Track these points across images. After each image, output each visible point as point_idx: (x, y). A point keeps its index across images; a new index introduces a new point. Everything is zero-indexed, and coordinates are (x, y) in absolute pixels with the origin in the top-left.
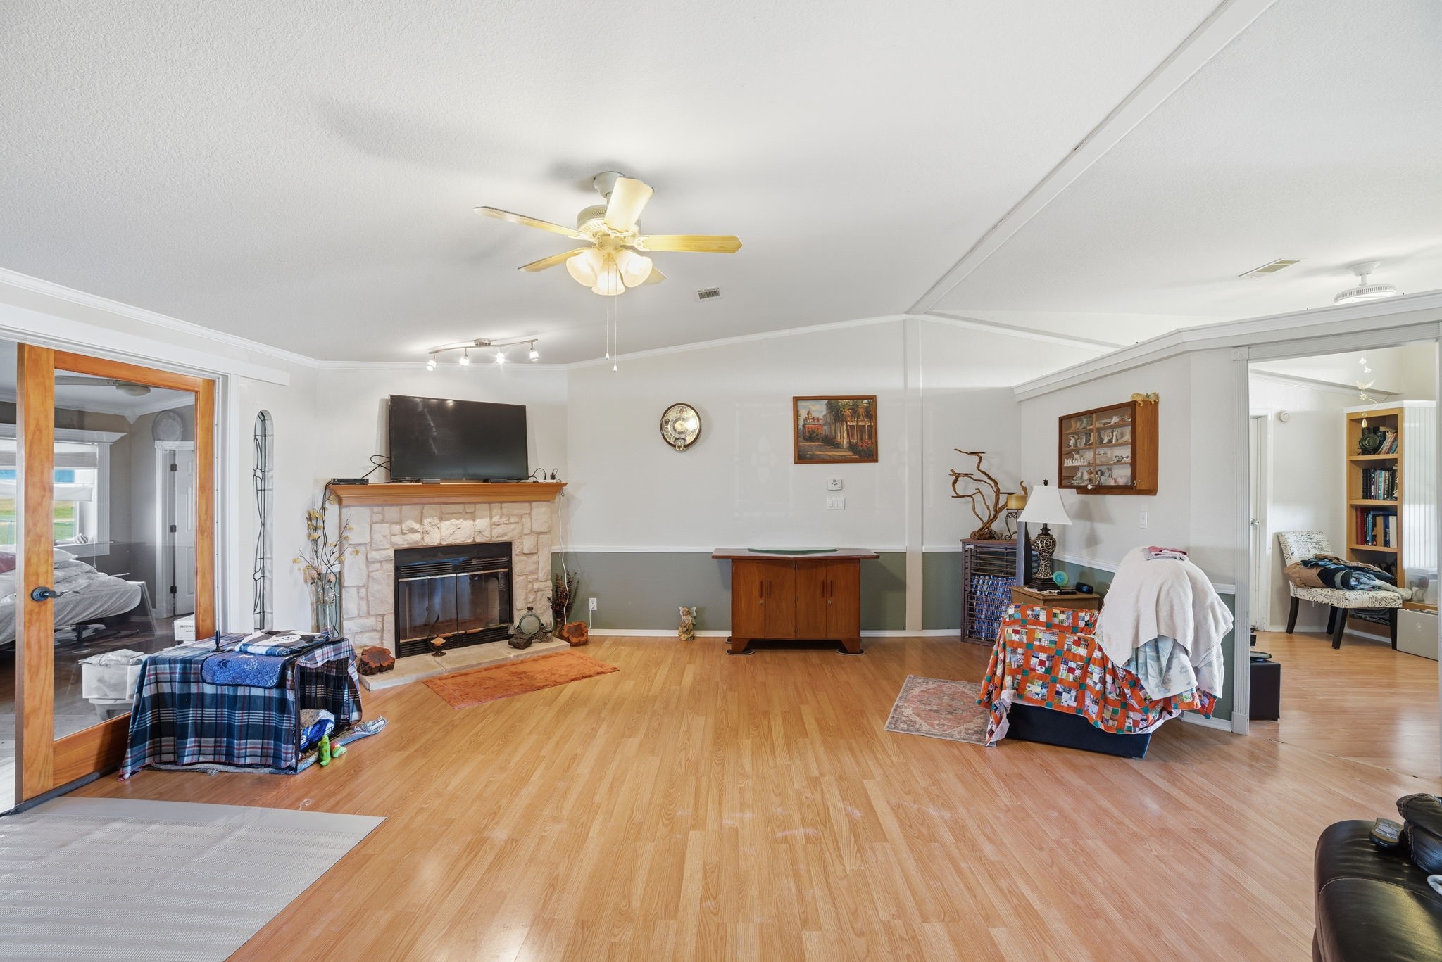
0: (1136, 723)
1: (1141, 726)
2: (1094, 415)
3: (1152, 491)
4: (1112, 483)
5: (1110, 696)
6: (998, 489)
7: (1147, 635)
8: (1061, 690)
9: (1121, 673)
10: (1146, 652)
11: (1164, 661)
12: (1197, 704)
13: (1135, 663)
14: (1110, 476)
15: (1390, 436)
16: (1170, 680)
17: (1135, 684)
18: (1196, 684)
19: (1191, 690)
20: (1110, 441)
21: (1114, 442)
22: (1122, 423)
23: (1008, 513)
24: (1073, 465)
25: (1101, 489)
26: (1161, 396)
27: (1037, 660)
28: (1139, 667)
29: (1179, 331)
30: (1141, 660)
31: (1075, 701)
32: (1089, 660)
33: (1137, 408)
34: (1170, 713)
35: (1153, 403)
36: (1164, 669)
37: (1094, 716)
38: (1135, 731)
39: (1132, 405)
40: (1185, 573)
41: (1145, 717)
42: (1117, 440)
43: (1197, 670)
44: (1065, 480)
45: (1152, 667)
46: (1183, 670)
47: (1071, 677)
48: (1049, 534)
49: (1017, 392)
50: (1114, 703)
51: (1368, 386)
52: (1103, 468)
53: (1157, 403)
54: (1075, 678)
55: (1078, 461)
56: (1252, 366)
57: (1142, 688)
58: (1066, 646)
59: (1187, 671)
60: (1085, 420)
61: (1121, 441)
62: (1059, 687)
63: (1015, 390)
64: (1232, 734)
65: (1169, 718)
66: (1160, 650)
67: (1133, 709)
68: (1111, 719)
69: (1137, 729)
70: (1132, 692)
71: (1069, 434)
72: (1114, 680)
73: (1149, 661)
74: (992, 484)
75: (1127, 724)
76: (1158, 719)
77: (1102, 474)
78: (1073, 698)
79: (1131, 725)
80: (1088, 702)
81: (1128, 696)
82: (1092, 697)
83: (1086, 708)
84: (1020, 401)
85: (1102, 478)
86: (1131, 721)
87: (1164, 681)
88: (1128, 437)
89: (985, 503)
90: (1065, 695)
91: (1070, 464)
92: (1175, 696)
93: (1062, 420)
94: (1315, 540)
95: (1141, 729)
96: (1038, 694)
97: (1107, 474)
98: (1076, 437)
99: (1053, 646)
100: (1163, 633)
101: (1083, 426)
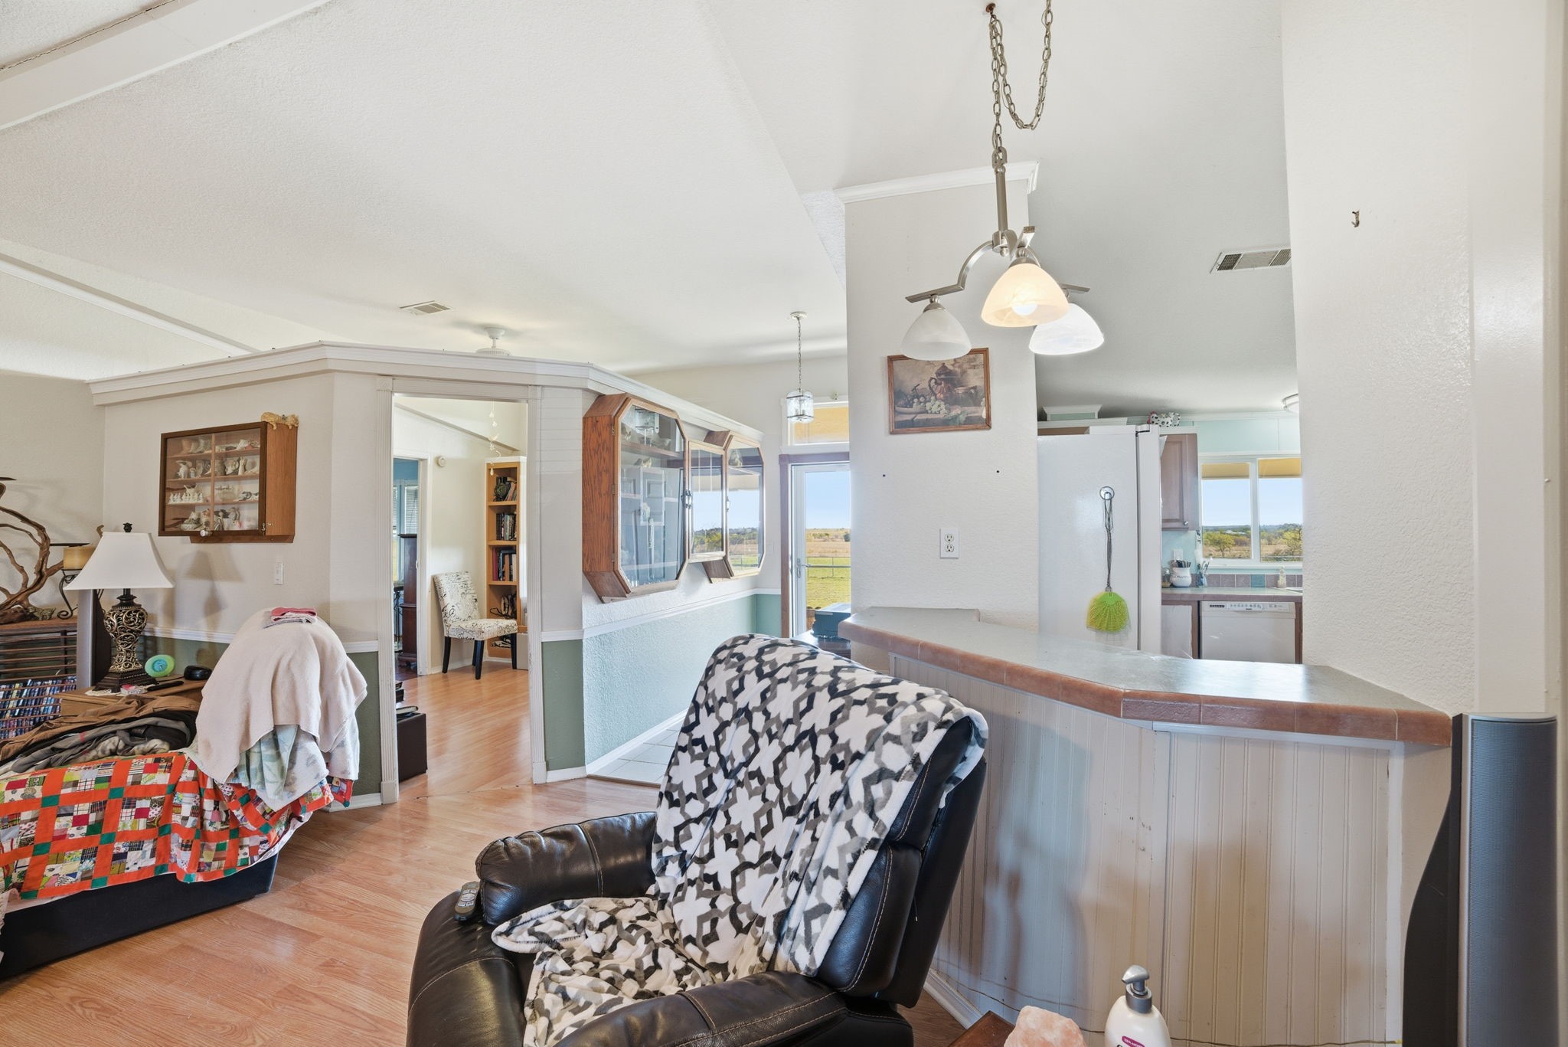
0: (254, 850)
1: (261, 851)
2: (213, 435)
3: (287, 537)
4: (236, 527)
5: (210, 829)
6: (46, 538)
7: (261, 728)
8: (122, 850)
9: (227, 791)
10: (260, 752)
11: (286, 756)
12: (328, 798)
13: (245, 771)
14: (237, 518)
15: (513, 485)
16: (294, 779)
17: (250, 798)
18: (326, 772)
19: (321, 783)
20: (235, 472)
21: (240, 473)
22: (250, 448)
23: (66, 577)
24: (183, 502)
25: (220, 536)
26: (300, 420)
27: (71, 818)
28: (251, 776)
29: (321, 345)
30: (254, 765)
31: (152, 856)
32: (174, 788)
33: (269, 431)
34: (300, 819)
35: (290, 427)
36: (287, 767)
37: (185, 868)
38: (253, 861)
39: (262, 428)
40: (311, 638)
41: (265, 838)
42: (245, 470)
43: (327, 756)
44: (169, 524)
45: (270, 770)
46: (311, 761)
47: (142, 824)
48: (133, 604)
49: (95, 390)
50: (219, 834)
51: (494, 439)
52: (228, 509)
53: (295, 428)
54: (149, 825)
55: (190, 497)
56: (397, 398)
57: (260, 800)
58: (130, 779)
59: (314, 762)
60: (202, 442)
61: (249, 472)
62: (120, 847)
63: (91, 386)
64: (383, 806)
65: (299, 824)
66: (281, 744)
67: (249, 833)
68: (215, 860)
69: (256, 858)
70: (245, 811)
71: (177, 459)
72: (217, 803)
73: (266, 764)
74: (34, 531)
75: (241, 857)
76: (285, 833)
77: (226, 515)
78: (148, 854)
79: (248, 856)
80: (175, 849)
81: (239, 818)
82: (180, 841)
83: (173, 861)
84: (104, 406)
85: (225, 521)
86: (246, 850)
87: (288, 783)
88: (257, 470)
89: (14, 563)
90: (133, 856)
91: (178, 501)
92: (302, 797)
93: (166, 438)
94: (462, 580)
95: (261, 856)
96: (74, 875)
97: (232, 516)
98: (190, 464)
99: (105, 786)
100: (281, 721)
101: (199, 450)
